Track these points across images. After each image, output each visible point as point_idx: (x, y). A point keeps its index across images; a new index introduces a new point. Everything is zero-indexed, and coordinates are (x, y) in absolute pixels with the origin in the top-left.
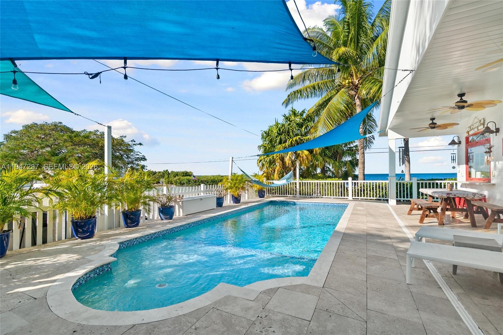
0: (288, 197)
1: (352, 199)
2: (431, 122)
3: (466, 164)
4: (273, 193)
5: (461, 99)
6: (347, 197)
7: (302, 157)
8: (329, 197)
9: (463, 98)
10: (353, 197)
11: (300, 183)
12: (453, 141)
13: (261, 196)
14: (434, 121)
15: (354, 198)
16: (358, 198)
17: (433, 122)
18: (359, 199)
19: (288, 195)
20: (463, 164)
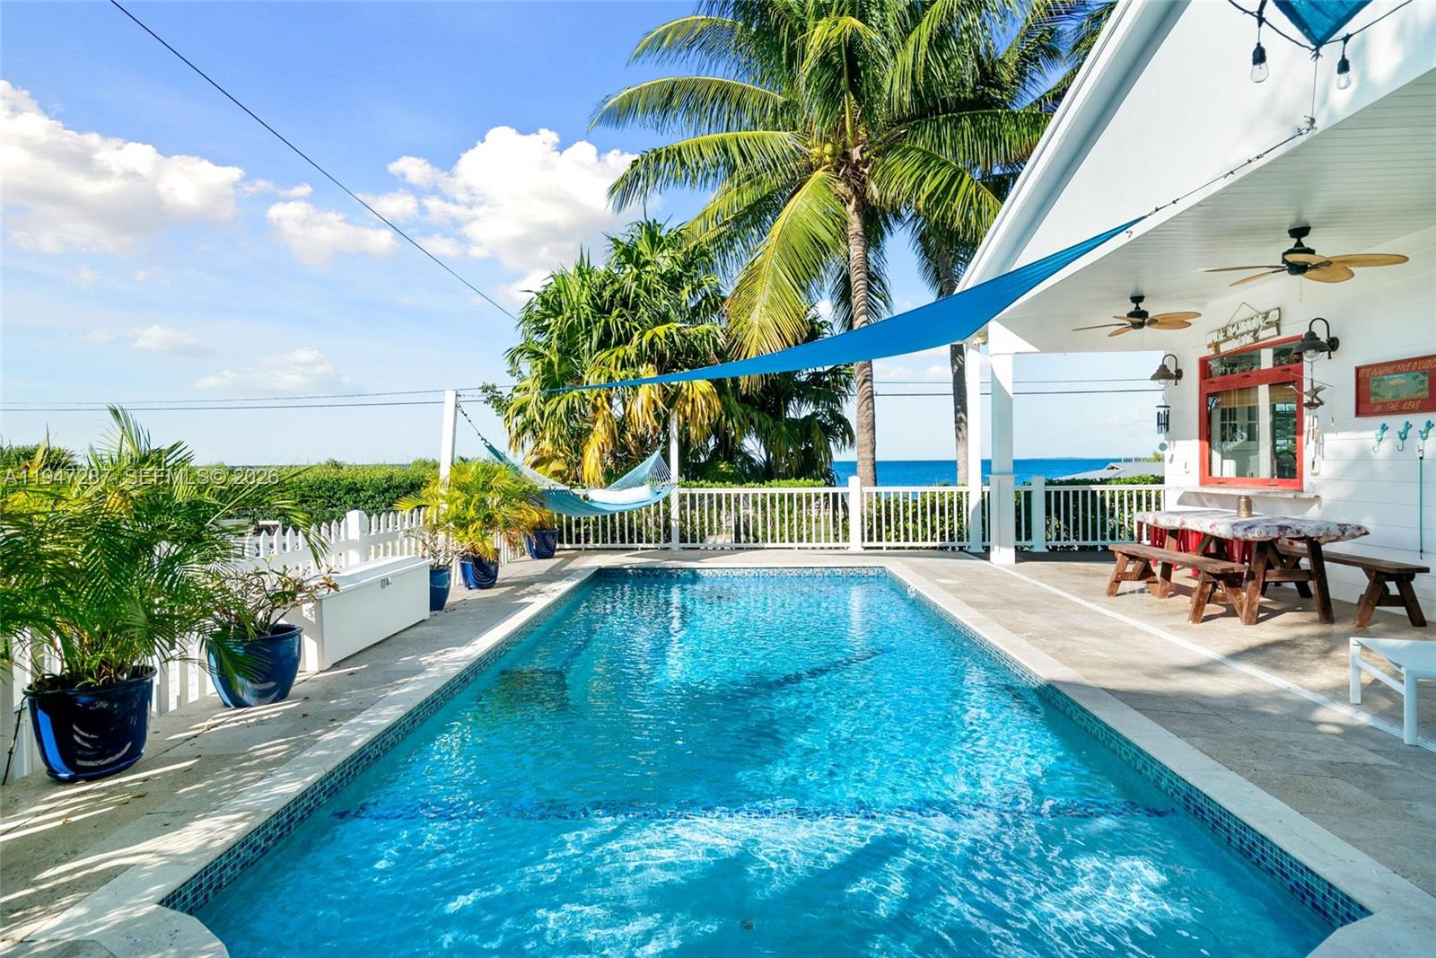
0: (637, 549)
1: (862, 551)
2: (1132, 307)
3: (1200, 439)
4: (578, 536)
5: (1299, 244)
6: (845, 545)
7: (693, 400)
8: (787, 544)
9: (1303, 240)
10: (863, 539)
11: (682, 498)
12: (1163, 367)
13: (544, 550)
14: (1142, 306)
15: (867, 544)
16: (879, 544)
17: (1138, 308)
18: (881, 548)
19: (636, 545)
20: (1190, 439)
